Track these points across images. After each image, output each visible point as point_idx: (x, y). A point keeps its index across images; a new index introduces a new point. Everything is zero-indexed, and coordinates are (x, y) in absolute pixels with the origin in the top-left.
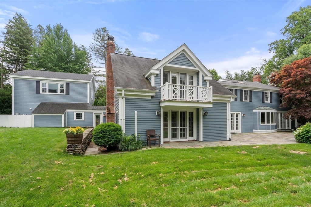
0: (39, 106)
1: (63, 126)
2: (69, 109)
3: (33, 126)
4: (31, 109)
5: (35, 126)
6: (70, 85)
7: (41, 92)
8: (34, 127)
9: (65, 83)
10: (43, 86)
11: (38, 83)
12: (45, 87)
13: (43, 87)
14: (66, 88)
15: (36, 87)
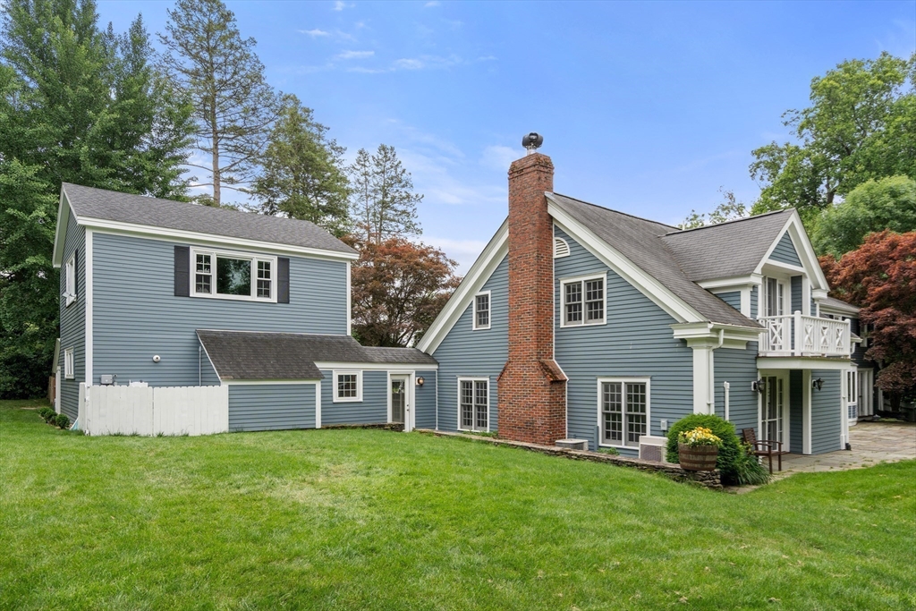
0: (210, 348)
1: (318, 425)
3: (226, 430)
4: (158, 357)
6: (293, 266)
7: (193, 293)
9: (276, 259)
10: (199, 267)
11: (181, 252)
12: (205, 273)
13: (200, 273)
14: (278, 276)
15: (175, 272)
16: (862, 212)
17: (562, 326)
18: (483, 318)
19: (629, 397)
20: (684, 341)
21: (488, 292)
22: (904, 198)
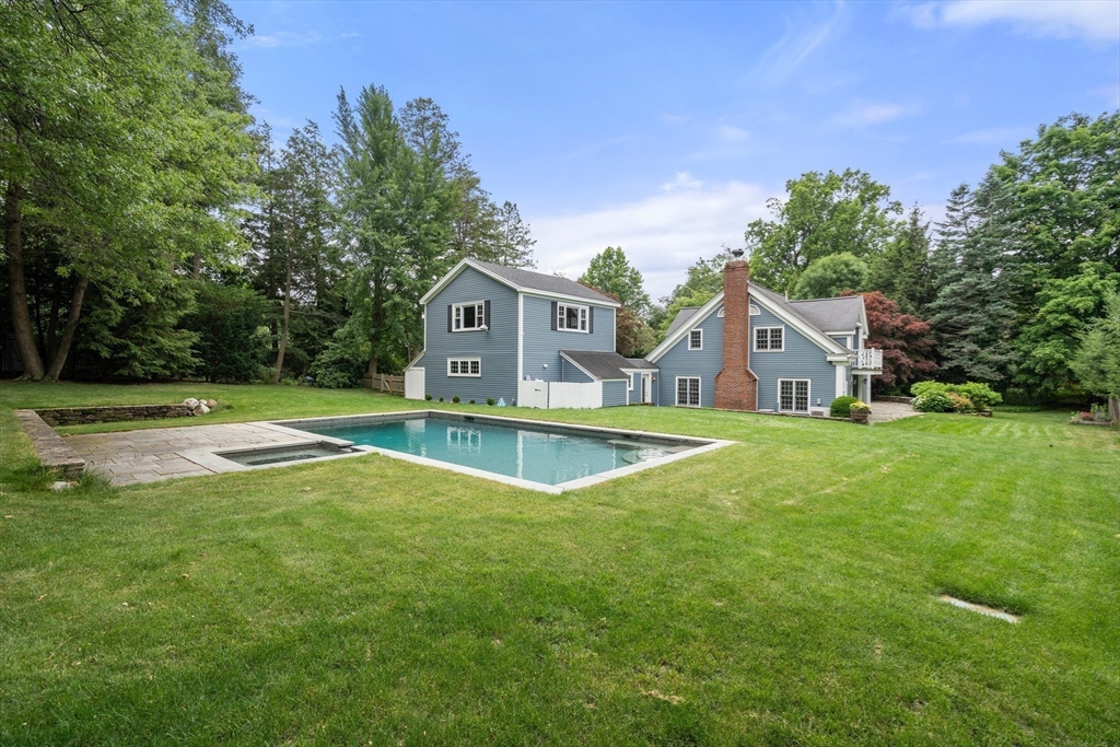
0: (574, 360)
3: (601, 405)
4: (546, 366)
7: (558, 328)
10: (560, 314)
11: (554, 304)
13: (560, 317)
14: (589, 317)
15: (552, 317)
16: (830, 274)
17: (754, 350)
18: (696, 343)
19: (797, 388)
20: (831, 362)
21: (701, 330)
22: (852, 268)
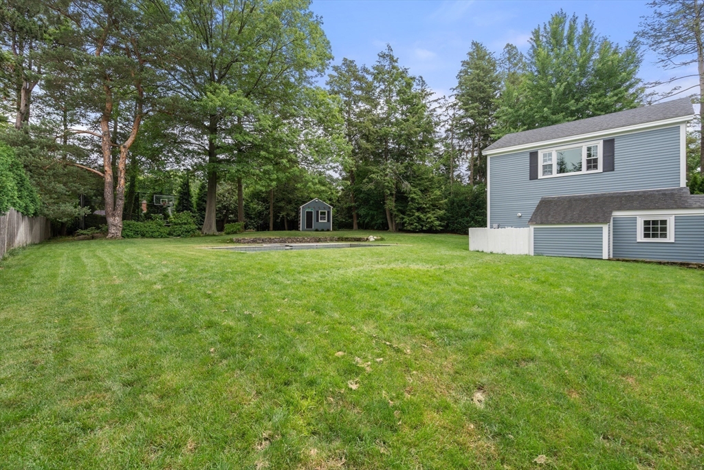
0: (539, 207)
1: (606, 257)
2: (619, 209)
3: (532, 253)
4: (520, 214)
5: (537, 254)
6: (617, 144)
8: (533, 255)
9: (601, 142)
11: (534, 155)
12: (549, 163)
13: (545, 164)
14: (604, 153)
15: (530, 167)
